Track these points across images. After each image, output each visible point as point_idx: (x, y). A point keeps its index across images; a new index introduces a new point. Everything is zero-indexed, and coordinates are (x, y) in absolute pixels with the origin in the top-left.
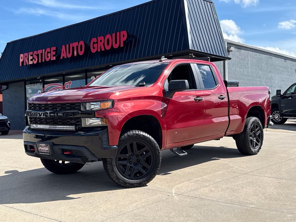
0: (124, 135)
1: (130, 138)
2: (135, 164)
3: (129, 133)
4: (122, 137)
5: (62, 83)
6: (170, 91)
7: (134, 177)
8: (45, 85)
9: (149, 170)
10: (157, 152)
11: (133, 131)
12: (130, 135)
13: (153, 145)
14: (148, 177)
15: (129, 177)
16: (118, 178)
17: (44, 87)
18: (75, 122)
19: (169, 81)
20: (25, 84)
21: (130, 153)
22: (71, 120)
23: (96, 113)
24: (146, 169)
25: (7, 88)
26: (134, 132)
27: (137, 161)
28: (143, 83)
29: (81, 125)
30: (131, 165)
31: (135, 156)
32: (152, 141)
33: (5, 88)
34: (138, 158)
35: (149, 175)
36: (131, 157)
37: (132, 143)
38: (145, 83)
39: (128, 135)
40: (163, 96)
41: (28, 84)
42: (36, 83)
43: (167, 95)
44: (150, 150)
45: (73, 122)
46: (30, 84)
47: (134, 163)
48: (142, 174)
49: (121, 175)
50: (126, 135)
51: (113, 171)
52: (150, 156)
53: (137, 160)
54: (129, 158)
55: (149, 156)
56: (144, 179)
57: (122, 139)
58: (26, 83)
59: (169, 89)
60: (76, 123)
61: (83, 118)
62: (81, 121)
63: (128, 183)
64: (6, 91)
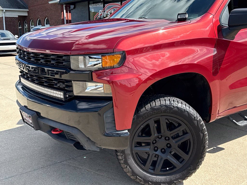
0: (145, 108)
1: (154, 113)
2: (163, 150)
3: (153, 104)
4: (142, 110)
5: (120, 2)
6: (231, 28)
7: (161, 171)
8: (105, 5)
9: (186, 161)
10: (202, 135)
11: (160, 100)
12: (155, 107)
13: (194, 124)
14: (184, 172)
15: (152, 171)
16: (134, 173)
17: (104, 6)
18: (64, 86)
19: (230, 10)
20: (89, 4)
21: (154, 134)
22: (59, 82)
23: (94, 74)
24: (181, 160)
25: (74, 8)
26: (163, 103)
27: (167, 146)
28: (184, 16)
29: (72, 91)
30: (157, 153)
31: (163, 138)
32: (193, 117)
33: (73, 8)
34: (168, 142)
35: (185, 170)
36: (157, 139)
37: (159, 119)
38: (187, 15)
39: (152, 108)
40: (217, 38)
41: (91, 4)
42: (98, 3)
43: (224, 35)
44: (188, 131)
45: (62, 86)
46: (93, 3)
47: (161, 150)
48: (175, 167)
49: (139, 169)
50: (148, 106)
51: (126, 162)
52: (189, 140)
53: (168, 144)
54: (154, 142)
55: (187, 141)
56: (178, 176)
57: (141, 114)
58: (89, 2)
59: (230, 25)
60: (66, 89)
61: (74, 81)
62: (71, 86)
63: (151, 182)
64: (74, 10)
